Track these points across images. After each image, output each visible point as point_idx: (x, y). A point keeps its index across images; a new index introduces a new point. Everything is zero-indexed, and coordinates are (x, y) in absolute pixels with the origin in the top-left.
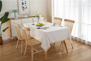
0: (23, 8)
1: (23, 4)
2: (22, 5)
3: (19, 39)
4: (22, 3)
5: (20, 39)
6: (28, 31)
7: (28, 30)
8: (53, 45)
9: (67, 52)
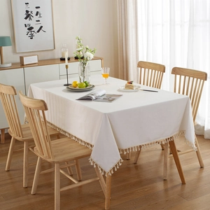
0: (31, 29)
1: (28, 16)
2: (27, 22)
3: (13, 135)
4: (27, 12)
5: (18, 138)
6: (41, 112)
7: (41, 108)
8: (133, 159)
9: (183, 183)
